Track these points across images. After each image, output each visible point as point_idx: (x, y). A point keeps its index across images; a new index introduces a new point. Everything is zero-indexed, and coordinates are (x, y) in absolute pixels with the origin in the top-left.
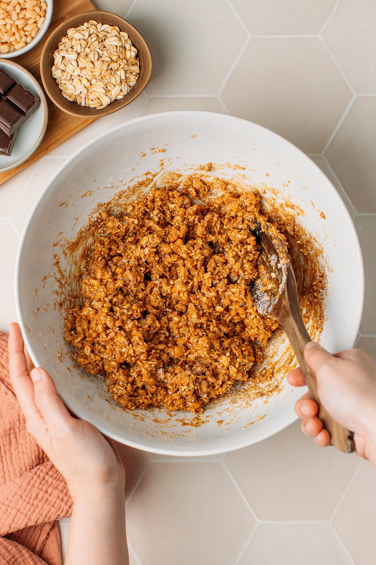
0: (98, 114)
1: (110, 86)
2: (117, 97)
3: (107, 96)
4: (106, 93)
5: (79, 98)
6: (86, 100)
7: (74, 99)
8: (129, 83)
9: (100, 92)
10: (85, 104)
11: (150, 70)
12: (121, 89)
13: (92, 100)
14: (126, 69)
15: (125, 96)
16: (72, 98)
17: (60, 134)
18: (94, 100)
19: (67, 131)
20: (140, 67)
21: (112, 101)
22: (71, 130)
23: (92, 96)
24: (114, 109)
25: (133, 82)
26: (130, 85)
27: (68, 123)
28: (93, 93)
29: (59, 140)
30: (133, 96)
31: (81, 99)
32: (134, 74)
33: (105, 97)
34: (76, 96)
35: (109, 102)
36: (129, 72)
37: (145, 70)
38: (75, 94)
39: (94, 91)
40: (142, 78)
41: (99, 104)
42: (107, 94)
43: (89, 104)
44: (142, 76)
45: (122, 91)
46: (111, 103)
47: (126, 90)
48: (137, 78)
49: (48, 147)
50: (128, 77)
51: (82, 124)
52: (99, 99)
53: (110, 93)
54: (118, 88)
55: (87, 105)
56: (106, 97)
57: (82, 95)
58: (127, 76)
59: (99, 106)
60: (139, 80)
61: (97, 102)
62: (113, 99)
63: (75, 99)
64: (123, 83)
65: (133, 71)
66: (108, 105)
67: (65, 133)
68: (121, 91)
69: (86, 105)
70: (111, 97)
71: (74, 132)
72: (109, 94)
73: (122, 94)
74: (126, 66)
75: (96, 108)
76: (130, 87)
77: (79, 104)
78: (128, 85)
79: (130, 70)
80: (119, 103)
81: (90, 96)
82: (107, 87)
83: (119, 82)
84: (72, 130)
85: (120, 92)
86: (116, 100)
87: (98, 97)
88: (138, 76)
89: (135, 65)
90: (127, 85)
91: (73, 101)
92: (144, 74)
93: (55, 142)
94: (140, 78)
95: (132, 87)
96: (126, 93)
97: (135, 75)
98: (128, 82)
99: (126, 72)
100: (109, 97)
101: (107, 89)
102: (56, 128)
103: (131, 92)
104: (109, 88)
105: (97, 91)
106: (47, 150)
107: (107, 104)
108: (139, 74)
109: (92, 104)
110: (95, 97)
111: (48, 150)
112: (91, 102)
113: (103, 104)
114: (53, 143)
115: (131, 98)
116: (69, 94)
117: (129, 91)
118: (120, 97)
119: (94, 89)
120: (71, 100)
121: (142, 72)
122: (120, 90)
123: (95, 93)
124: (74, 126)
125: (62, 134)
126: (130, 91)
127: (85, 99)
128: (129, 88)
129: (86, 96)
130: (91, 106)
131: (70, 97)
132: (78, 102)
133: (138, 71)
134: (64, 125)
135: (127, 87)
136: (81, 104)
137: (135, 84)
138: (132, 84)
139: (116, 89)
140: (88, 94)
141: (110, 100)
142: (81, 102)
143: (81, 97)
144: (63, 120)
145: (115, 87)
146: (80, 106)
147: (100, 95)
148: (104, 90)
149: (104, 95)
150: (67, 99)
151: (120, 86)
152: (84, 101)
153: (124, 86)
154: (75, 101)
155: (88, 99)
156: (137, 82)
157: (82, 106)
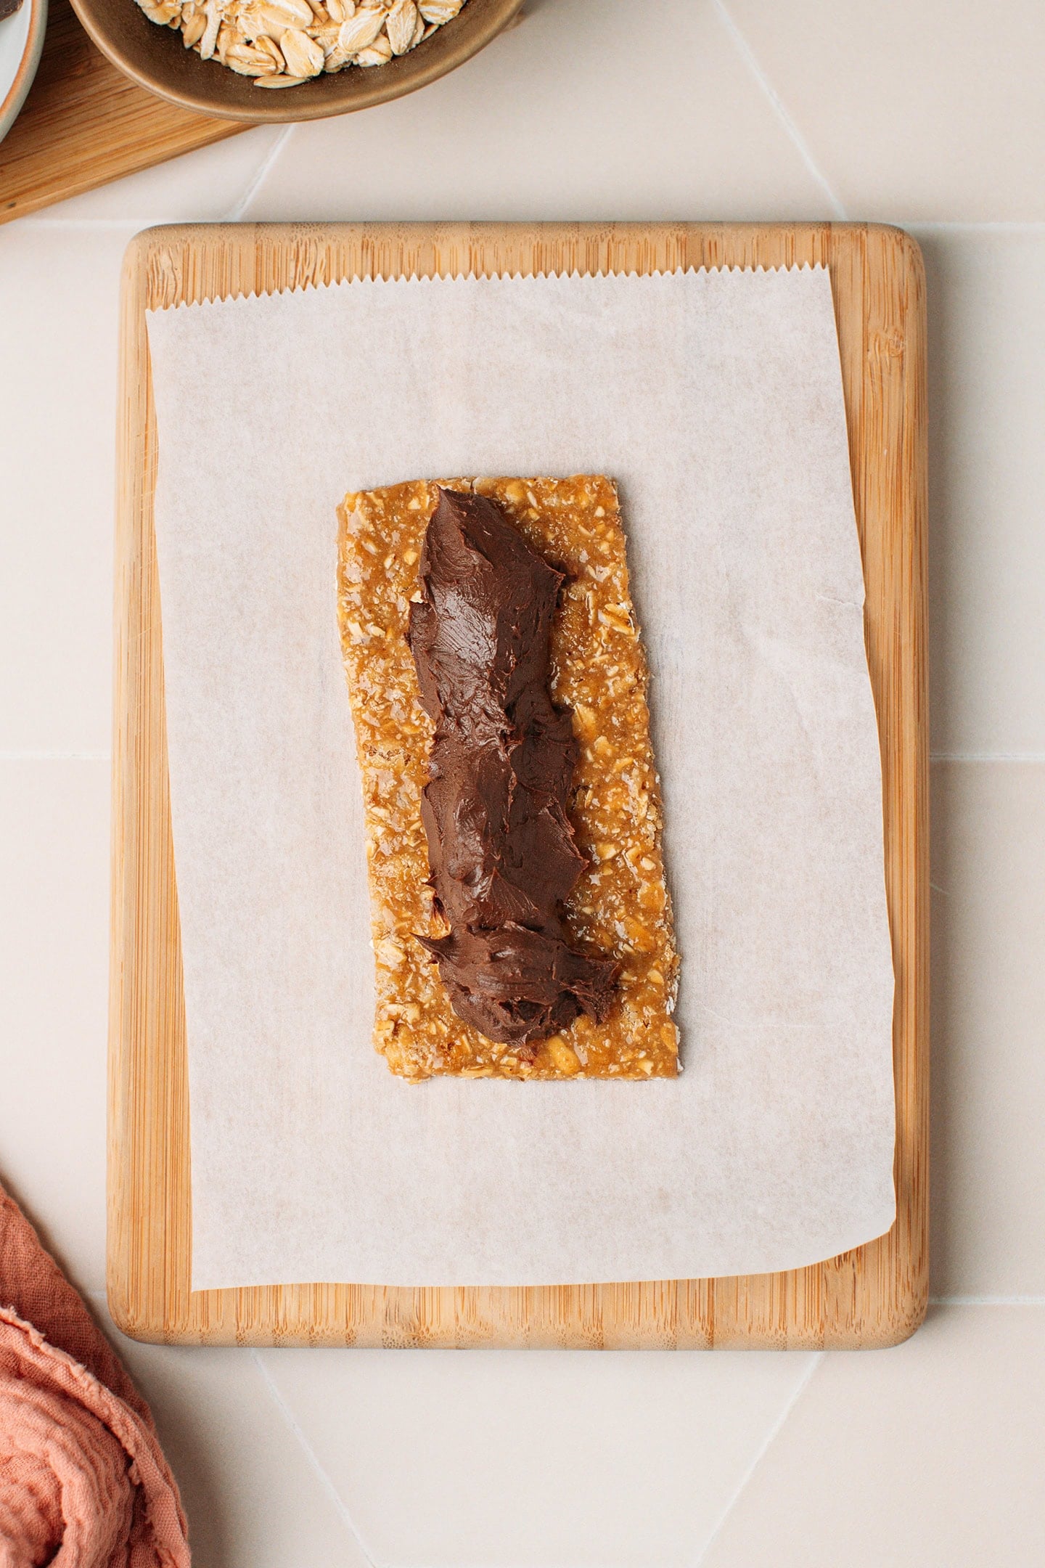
0: (254, 106)
2: (356, 55)
3: (314, 39)
4: (312, 27)
5: (196, 20)
6: (223, 35)
7: (173, 20)
8: (423, 9)
9: (287, 16)
10: (216, 51)
12: (384, 24)
13: (249, 43)
15: (394, 57)
16: (165, 13)
17: (85, 150)
18: (254, 41)
21: (333, 66)
23: (250, 26)
24: (327, 101)
25: (445, 6)
26: (429, 18)
27: (134, 108)
28: (259, 14)
30: (425, 67)
31: (202, 25)
33: (304, 40)
35: (318, 67)
39: (267, 5)
41: (273, 67)
42: (315, 33)
43: (228, 56)
45: (386, 34)
46: (323, 73)
47: (403, 33)
49: (17, 195)
52: (279, 47)
53: (331, 30)
54: (368, 19)
55: (220, 58)
56: (310, 42)
57: (209, 10)
59: (273, 74)
60: (473, 6)
61: (265, 57)
62: (338, 60)
63: (179, 21)
64: (400, 1)
66: (313, 79)
68: (384, 32)
69: (216, 58)
70: (330, 50)
71: (145, 156)
72: (325, 34)
73: (382, 44)
75: (256, 78)
76: (428, 25)
77: (187, 45)
78: (419, 14)
80: (362, 81)
81: (241, 19)
82: (323, 3)
84: (142, 144)
85: (376, 38)
86: (349, 68)
87: (276, 33)
90: (413, 13)
91: (166, 26)
93: (54, 180)
95: (433, 30)
96: (404, 45)
100: (321, 46)
101: (320, 10)
102: (76, 119)
103: (424, 49)
105: (278, 9)
106: (12, 205)
107: (308, 74)
109: (242, 61)
110: (262, 31)
111: (17, 207)
112: (239, 50)
113: (291, 70)
114: (45, 184)
115: (416, 72)
117: (417, 40)
118: (370, 58)
120: (157, 18)
122: (376, 27)
123: (267, 14)
124: (152, 132)
126: (422, 43)
127: (220, 30)
128: (421, 27)
129: (228, 17)
130: (237, 67)
132: (189, 36)
134: (108, 117)
135: (414, 21)
136: (196, 49)
137: (451, 17)
138: (437, 15)
139: (359, 24)
140: (238, 14)
141: (323, 60)
142: (200, 40)
143: (206, 17)
144: (110, 93)
145: (356, 14)
146: (192, 53)
147: (287, 29)
148: (308, 10)
149: (304, 31)
150: (144, 10)
151: (380, 13)
152: (215, 37)
153: (400, 12)
154: (175, 27)
155: (231, 32)
156: (461, 10)
157: (201, 59)
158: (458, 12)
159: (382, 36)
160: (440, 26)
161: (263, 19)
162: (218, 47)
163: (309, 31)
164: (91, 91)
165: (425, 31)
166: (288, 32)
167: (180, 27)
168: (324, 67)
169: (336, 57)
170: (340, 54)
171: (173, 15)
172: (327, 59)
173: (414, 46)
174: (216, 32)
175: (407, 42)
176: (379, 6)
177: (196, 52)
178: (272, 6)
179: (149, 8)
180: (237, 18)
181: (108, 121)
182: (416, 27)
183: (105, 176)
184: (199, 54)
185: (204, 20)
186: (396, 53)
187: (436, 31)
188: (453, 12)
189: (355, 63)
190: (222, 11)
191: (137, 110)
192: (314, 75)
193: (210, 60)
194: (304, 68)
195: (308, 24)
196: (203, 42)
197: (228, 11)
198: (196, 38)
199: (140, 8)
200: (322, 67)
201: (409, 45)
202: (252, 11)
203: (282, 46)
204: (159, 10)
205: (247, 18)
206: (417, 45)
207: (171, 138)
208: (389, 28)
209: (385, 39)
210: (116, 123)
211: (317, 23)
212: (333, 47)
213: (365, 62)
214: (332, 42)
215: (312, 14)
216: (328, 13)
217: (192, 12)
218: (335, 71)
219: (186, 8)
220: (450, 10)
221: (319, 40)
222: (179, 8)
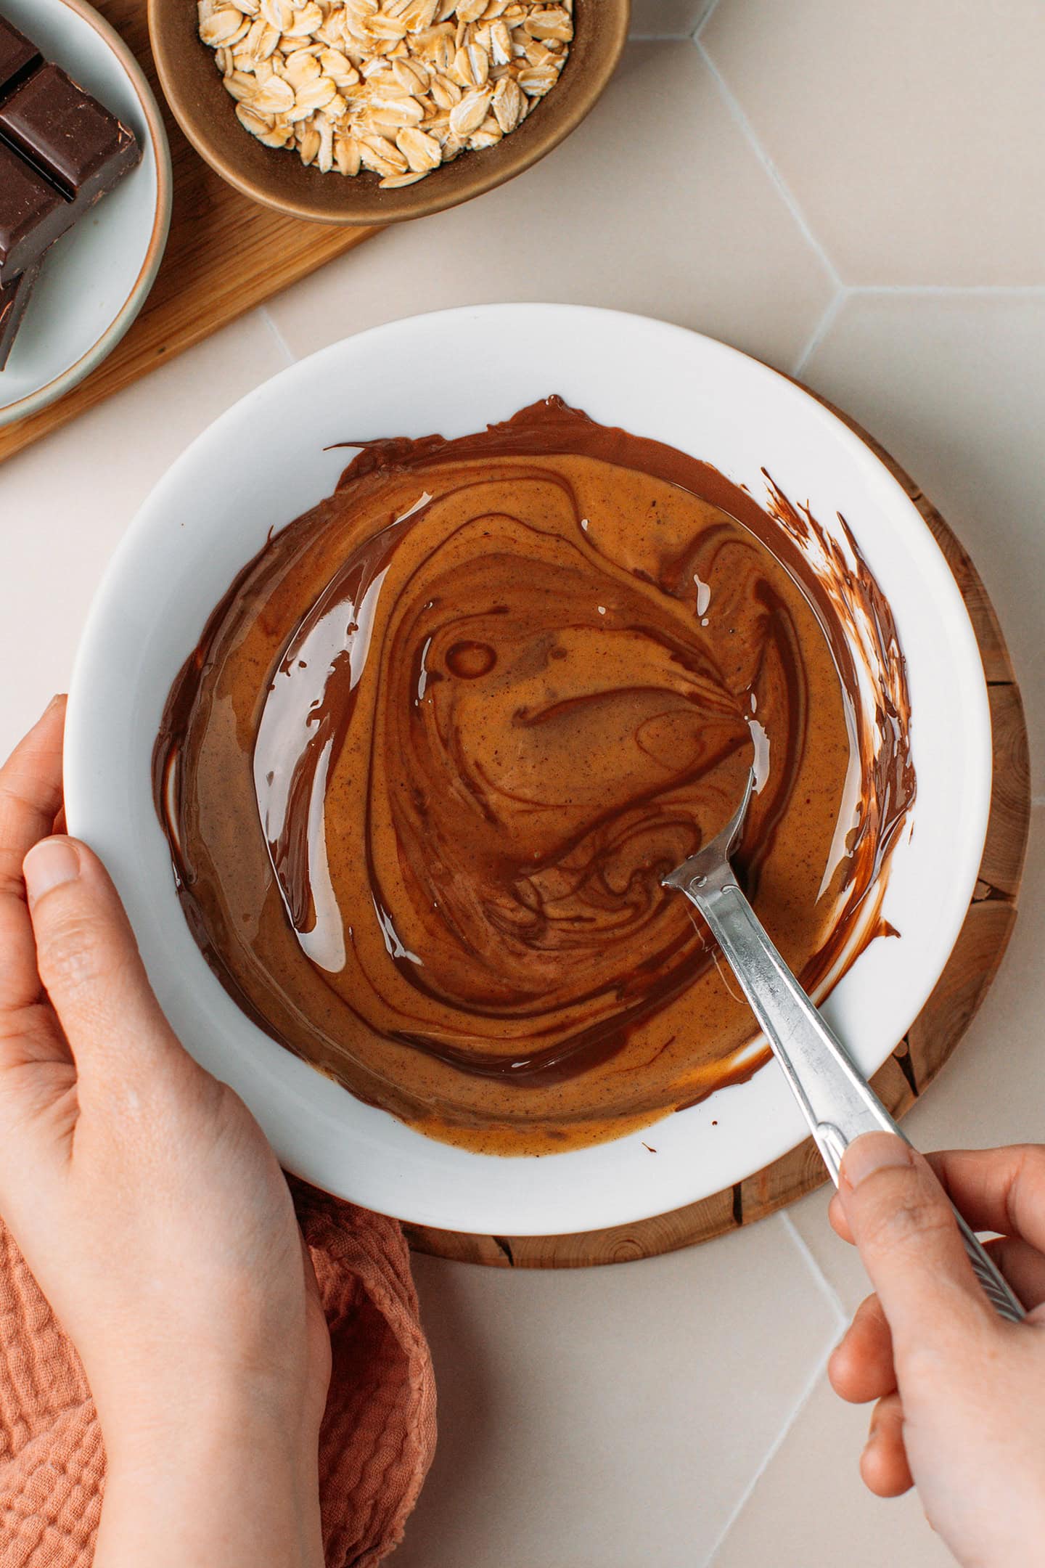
0: (385, 207)
1: (443, 88)
2: (469, 140)
3: (427, 132)
4: (424, 121)
5: (310, 136)
6: (339, 146)
7: (288, 141)
8: (525, 84)
9: (399, 116)
10: (335, 162)
11: (621, 32)
12: (491, 107)
14: (515, 22)
15: (505, 136)
16: (278, 135)
19: (251, 275)
20: (575, 17)
21: (449, 154)
22: (269, 270)
23: (364, 132)
24: (455, 190)
25: (543, 77)
26: (531, 92)
27: (260, 236)
28: (370, 119)
29: (213, 310)
30: (540, 140)
31: (316, 142)
32: (550, 43)
33: (418, 134)
34: (295, 124)
35: (436, 158)
36: (528, 33)
37: (595, 29)
38: (295, 116)
39: (376, 110)
40: (583, 62)
41: (395, 166)
42: (427, 126)
43: (348, 165)
44: (581, 54)
45: (493, 115)
46: (443, 164)
47: (509, 112)
48: (560, 63)
49: (165, 340)
50: (524, 58)
51: (314, 246)
52: (396, 147)
53: (441, 121)
54: (475, 102)
55: (341, 168)
56: (424, 136)
57: (320, 125)
58: (520, 50)
59: (396, 172)
60: (570, 72)
62: (455, 145)
63: (293, 141)
64: (502, 82)
65: (546, 30)
66: (433, 170)
67: (242, 280)
68: (491, 113)
69: (336, 169)
70: (444, 140)
72: (437, 126)
73: (491, 126)
74: (517, 9)
75: (381, 180)
76: (530, 98)
77: (306, 163)
78: (522, 90)
79: (531, 26)
80: (479, 165)
81: (354, 128)
82: (430, 96)
83: (480, 77)
84: (275, 270)
85: (485, 120)
86: (465, 154)
87: (391, 132)
88: (565, 53)
89: (553, 9)
90: (516, 92)
91: (282, 149)
92: (590, 47)
93: (196, 318)
94: (575, 65)
95: (536, 102)
96: (512, 123)
97: (551, 50)
98: (524, 78)
99: (514, 34)
100: (435, 138)
101: (428, 103)
103: (532, 122)
104: (440, 99)
105: (388, 111)
106: (163, 350)
107: (428, 167)
108: (570, 45)
110: (376, 135)
111: (168, 351)
113: (413, 167)
114: (190, 324)
115: (533, 146)
116: (269, 119)
117: (524, 115)
118: (483, 141)
119: (376, 101)
120: (273, 142)
121: (584, 38)
122: (484, 109)
123: (379, 118)
124: (282, 256)
125: (230, 288)
126: (529, 115)
127: (334, 141)
128: (525, 103)
129: (340, 127)
131: (272, 128)
132: (305, 152)
133: (566, 34)
134: (240, 248)
135: (518, 99)
136: (315, 164)
137: (550, 86)
138: (538, 87)
139: (469, 105)
140: (350, 123)
141: (440, 151)
142: (317, 156)
143: (319, 133)
144: (235, 226)
145: (462, 98)
146: (313, 169)
147: (400, 128)
148: (417, 105)
149: (415, 127)
150: (258, 137)
151: (487, 94)
152: (331, 149)
153: (504, 93)
154: (291, 148)
155: (345, 141)
156: (559, 78)
157: (320, 173)
158: (556, 80)
159: (489, 117)
160: (542, 98)
161: (375, 123)
162: (336, 158)
163: (420, 126)
164: (215, 228)
165: (529, 105)
166: (401, 131)
167: (295, 147)
168: (442, 157)
169: (450, 146)
170: (453, 142)
171: (287, 136)
172: (443, 147)
173: (521, 121)
174: (331, 144)
175: (514, 119)
176: (485, 87)
177: (314, 167)
178: (382, 110)
179: (263, 134)
180: (349, 127)
181: (238, 253)
182: (520, 104)
183: (245, 305)
184: (318, 169)
185: (317, 136)
186: (506, 132)
187: (539, 103)
188: (552, 82)
189: (469, 148)
190: (334, 123)
191: (264, 238)
192: (435, 167)
193: (330, 172)
194: (424, 163)
195: (421, 119)
196: (320, 156)
197: (340, 123)
198: (313, 155)
199: (254, 136)
200: (440, 158)
201: (517, 121)
202: (363, 118)
203: (399, 146)
204: (273, 134)
205: (360, 126)
206: (524, 120)
207: (301, 259)
208: (496, 110)
209: (493, 120)
210: (246, 253)
211: (428, 116)
212: (446, 137)
213: (479, 146)
214: (444, 133)
215: (421, 108)
216: (436, 105)
217: (304, 131)
218: (452, 159)
219: (298, 127)
220: (548, 81)
221: (431, 133)
222: (291, 129)
